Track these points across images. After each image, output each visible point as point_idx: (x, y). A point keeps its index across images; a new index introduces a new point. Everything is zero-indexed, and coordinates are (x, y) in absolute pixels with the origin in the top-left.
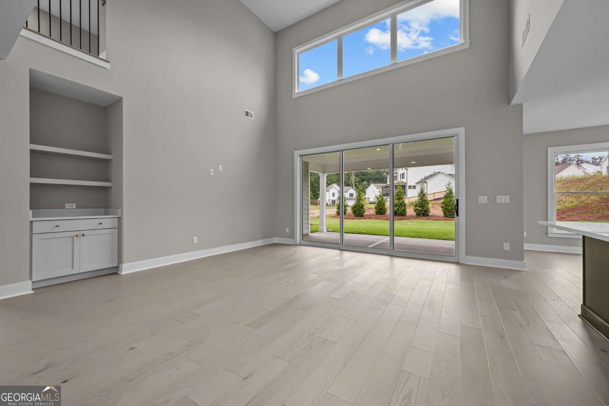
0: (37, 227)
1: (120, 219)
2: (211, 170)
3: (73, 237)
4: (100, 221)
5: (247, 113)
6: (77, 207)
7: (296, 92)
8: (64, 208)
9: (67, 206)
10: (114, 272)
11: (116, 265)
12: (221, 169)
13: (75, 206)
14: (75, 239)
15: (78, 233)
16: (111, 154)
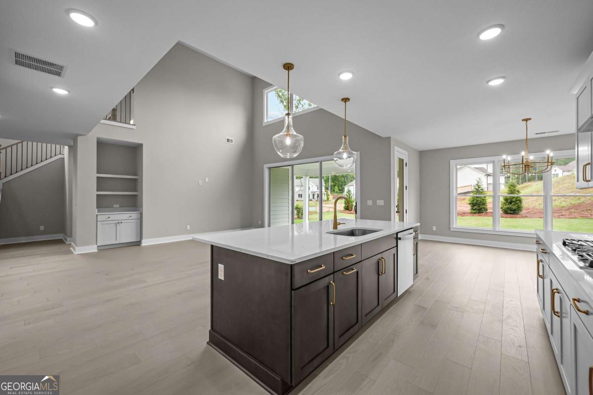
0: (99, 218)
1: (141, 214)
2: (200, 182)
3: (116, 224)
4: (130, 215)
5: (228, 140)
6: (120, 207)
7: (265, 121)
8: (113, 207)
9: (115, 206)
10: (138, 244)
11: (139, 240)
12: (207, 180)
13: (118, 206)
14: (118, 224)
15: (119, 221)
16: (137, 176)
